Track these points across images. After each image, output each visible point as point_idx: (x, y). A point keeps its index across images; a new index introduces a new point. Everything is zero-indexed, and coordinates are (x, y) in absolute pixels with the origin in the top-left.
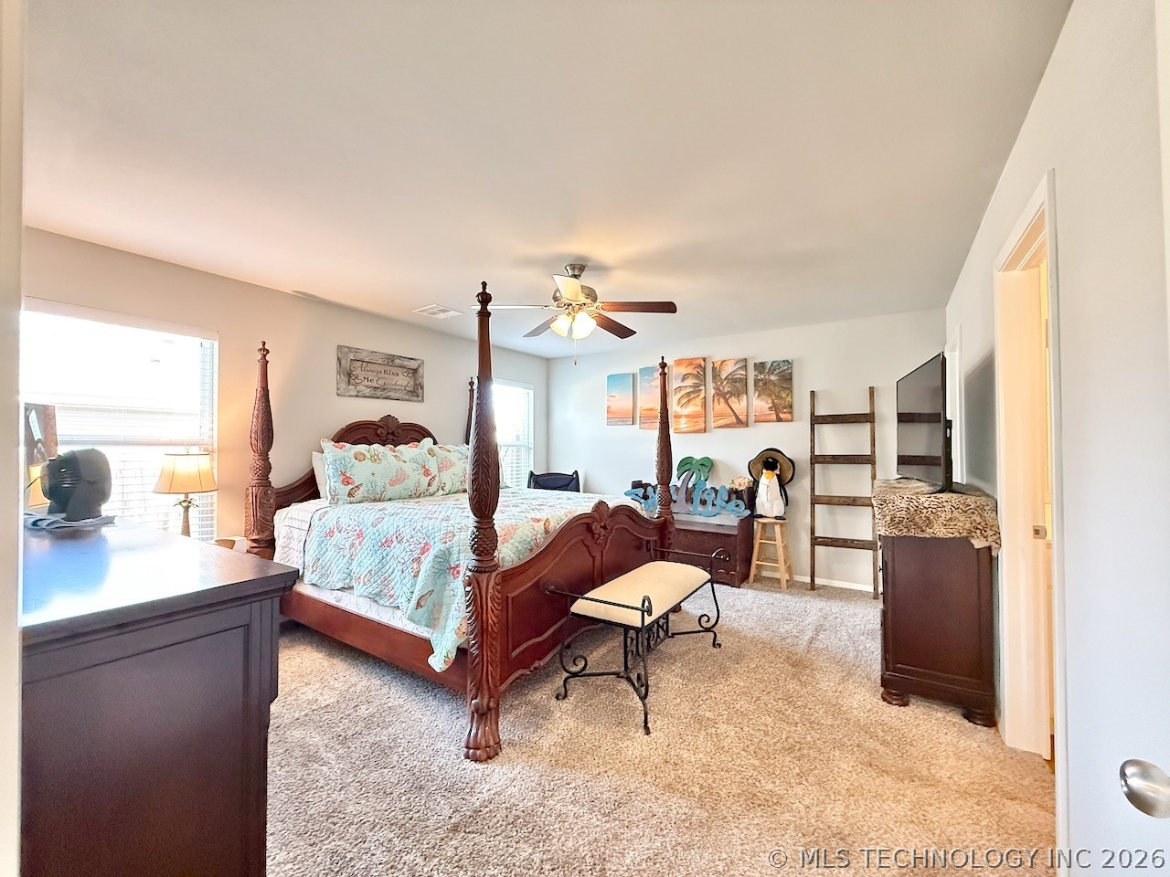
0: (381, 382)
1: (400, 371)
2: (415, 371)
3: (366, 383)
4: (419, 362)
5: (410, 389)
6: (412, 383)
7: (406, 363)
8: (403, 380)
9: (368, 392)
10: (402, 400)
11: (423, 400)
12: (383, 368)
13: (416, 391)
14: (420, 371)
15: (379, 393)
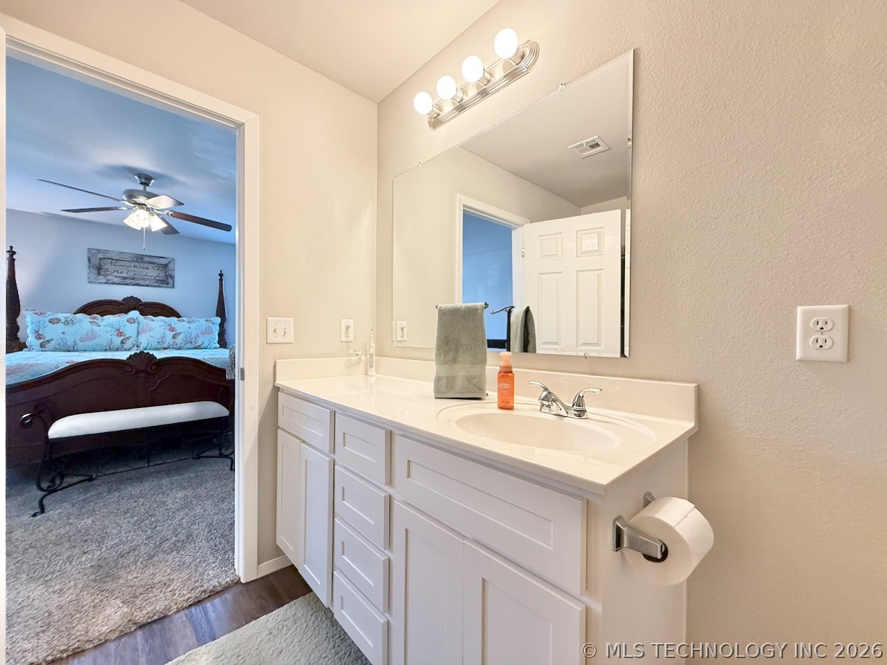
0: (130, 274)
2: (166, 266)
3: (116, 274)
4: (169, 259)
5: (161, 279)
6: (163, 274)
7: (156, 260)
8: (153, 273)
9: (117, 280)
10: (152, 286)
11: (173, 287)
12: (132, 264)
13: (166, 280)
14: (171, 266)
15: (128, 281)
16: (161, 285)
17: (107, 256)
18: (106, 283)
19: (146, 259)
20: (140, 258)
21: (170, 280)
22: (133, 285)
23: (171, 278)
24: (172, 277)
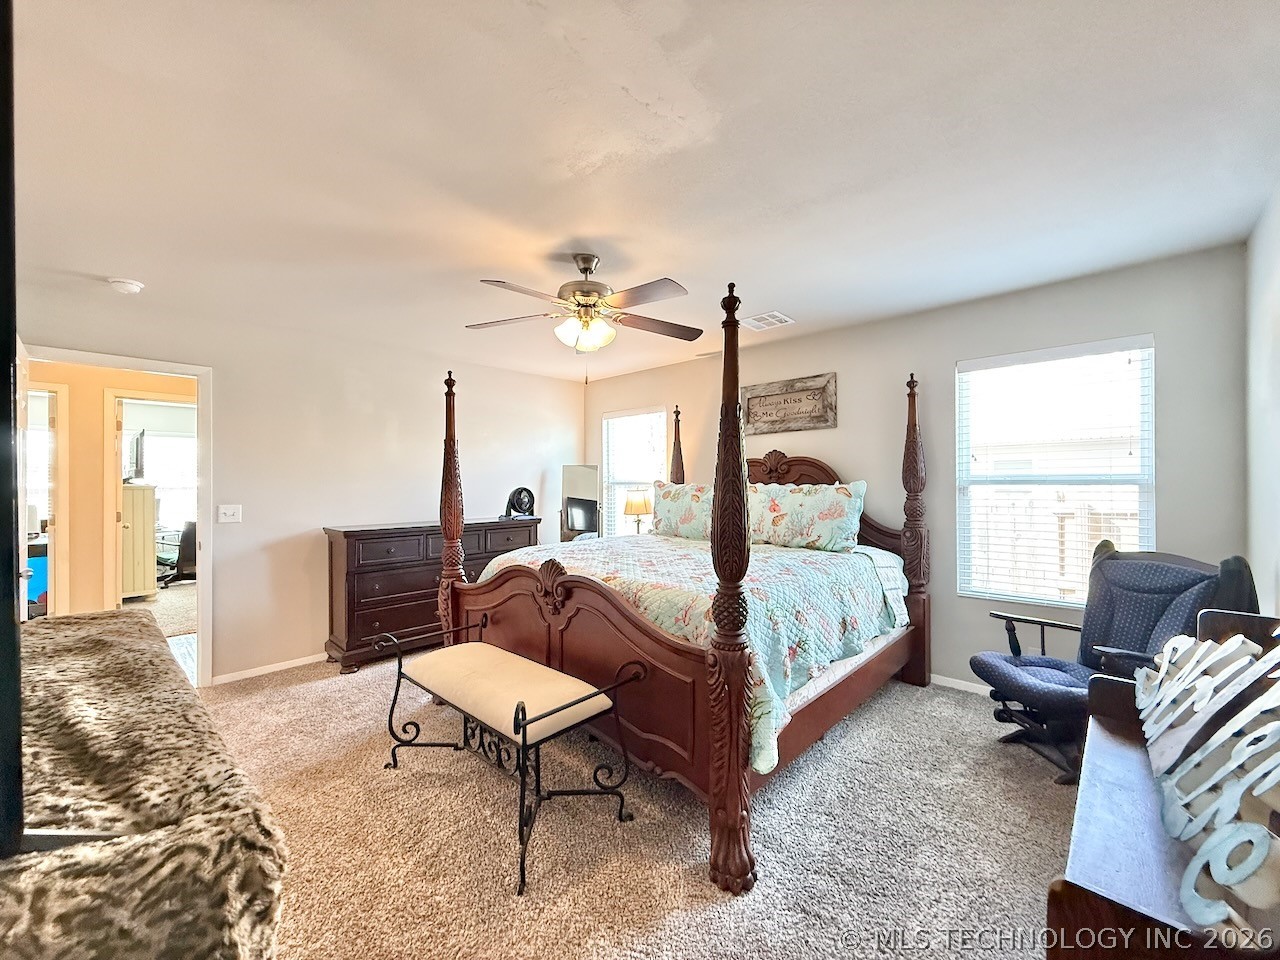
0: (781, 414)
1: (803, 396)
2: (824, 389)
3: (765, 418)
4: (828, 376)
5: (818, 414)
6: (820, 406)
7: (810, 384)
8: (808, 405)
9: (765, 427)
10: (806, 429)
11: (835, 426)
12: (781, 399)
13: (825, 416)
14: (831, 388)
15: (777, 427)
16: (817, 425)
17: (756, 393)
18: (755, 434)
19: (798, 385)
20: (789, 386)
21: (830, 414)
22: (783, 431)
23: (831, 409)
24: (834, 408)
